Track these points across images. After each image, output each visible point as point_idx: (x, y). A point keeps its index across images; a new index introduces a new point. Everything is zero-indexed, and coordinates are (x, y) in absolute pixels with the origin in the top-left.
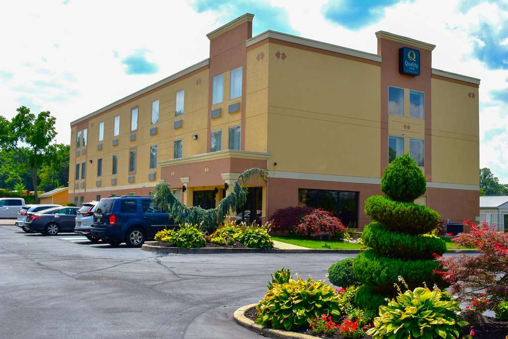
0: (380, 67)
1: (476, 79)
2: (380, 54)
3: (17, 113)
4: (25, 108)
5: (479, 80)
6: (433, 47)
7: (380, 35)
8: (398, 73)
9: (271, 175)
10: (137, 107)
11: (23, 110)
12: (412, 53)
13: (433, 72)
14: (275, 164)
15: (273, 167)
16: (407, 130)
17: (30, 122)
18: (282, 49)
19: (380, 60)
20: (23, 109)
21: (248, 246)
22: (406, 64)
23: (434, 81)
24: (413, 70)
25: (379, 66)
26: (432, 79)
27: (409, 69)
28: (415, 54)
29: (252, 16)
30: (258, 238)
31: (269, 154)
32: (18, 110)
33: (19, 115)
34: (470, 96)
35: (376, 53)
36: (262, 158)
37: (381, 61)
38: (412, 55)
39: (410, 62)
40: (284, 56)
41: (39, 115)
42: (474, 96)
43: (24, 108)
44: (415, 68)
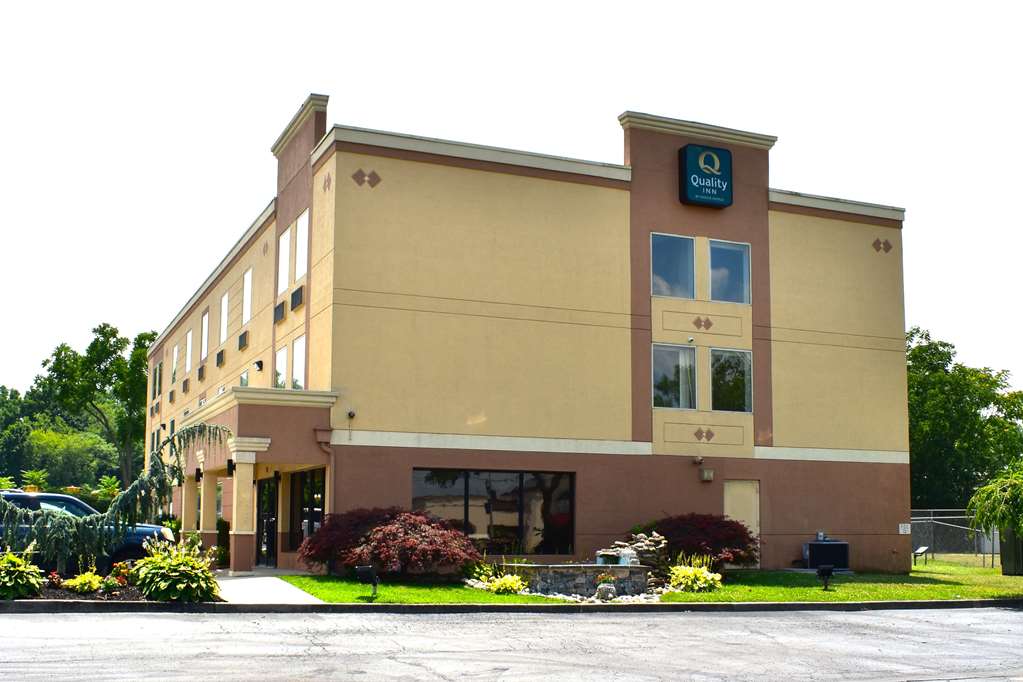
0: (628, 193)
1: (894, 209)
2: (629, 163)
3: (93, 337)
4: (108, 326)
5: (902, 211)
6: (772, 140)
7: (627, 119)
8: (679, 203)
9: (340, 438)
10: (207, 310)
11: (106, 331)
12: (710, 156)
13: (773, 198)
14: (351, 416)
15: (347, 421)
16: (703, 329)
17: (119, 353)
18: (370, 164)
19: (626, 176)
20: (104, 328)
21: (148, 598)
22: (695, 181)
23: (775, 219)
24: (712, 195)
25: (627, 190)
26: (770, 212)
27: (700, 194)
28: (718, 156)
29: (325, 99)
30: (169, 577)
31: (336, 394)
32: (95, 331)
33: (97, 340)
34: (878, 249)
35: (621, 162)
36: (320, 402)
37: (630, 179)
38: (709, 161)
39: (703, 175)
40: (375, 180)
41: (136, 339)
42: (888, 247)
43: (106, 326)
44: (719, 190)
